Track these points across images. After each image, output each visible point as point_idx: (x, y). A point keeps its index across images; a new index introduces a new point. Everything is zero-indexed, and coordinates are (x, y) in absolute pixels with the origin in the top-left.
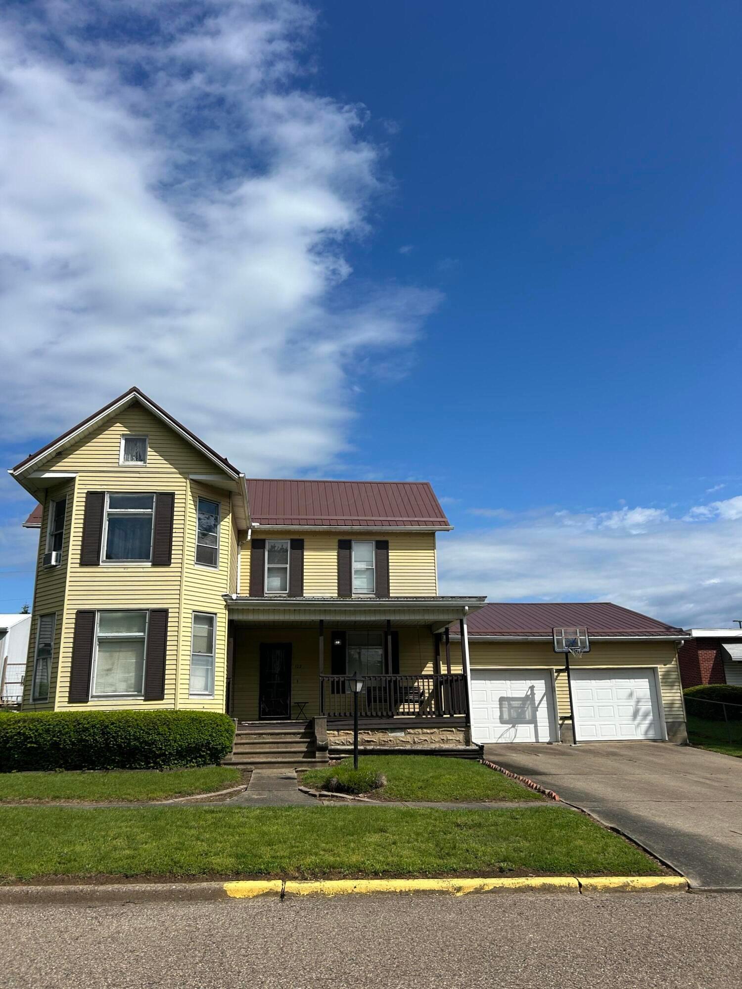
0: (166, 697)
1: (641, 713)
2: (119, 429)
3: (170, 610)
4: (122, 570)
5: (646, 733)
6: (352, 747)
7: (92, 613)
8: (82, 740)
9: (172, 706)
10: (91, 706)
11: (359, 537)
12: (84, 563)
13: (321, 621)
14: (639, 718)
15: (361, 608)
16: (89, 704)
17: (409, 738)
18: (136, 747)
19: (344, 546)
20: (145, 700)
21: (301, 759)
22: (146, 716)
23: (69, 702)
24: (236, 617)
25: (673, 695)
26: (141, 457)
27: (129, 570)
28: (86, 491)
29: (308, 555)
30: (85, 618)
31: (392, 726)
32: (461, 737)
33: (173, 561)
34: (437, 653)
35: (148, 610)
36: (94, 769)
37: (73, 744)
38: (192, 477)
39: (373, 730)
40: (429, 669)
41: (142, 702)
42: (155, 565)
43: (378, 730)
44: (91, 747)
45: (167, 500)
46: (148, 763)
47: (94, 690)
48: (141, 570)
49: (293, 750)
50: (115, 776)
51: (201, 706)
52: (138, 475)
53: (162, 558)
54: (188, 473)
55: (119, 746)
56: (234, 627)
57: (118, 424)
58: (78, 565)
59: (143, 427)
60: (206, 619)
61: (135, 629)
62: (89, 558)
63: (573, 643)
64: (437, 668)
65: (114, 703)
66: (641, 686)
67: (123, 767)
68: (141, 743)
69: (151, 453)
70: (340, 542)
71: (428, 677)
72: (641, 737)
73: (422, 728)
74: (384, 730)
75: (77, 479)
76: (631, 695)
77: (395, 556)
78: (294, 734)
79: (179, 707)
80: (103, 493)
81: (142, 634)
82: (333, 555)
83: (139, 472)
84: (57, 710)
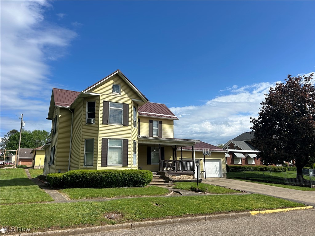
1: (217, 171)
2: (112, 82)
3: (129, 140)
4: (115, 126)
5: (218, 176)
7: (107, 139)
9: (130, 168)
10: (108, 168)
12: (103, 124)
13: (159, 144)
14: (217, 172)
16: (107, 167)
17: (181, 177)
19: (151, 122)
22: (122, 172)
23: (101, 167)
24: (139, 142)
25: (224, 166)
26: (119, 92)
27: (117, 127)
28: (103, 100)
30: (105, 141)
31: (177, 174)
32: (192, 177)
33: (129, 125)
34: (174, 154)
35: (123, 139)
38: (133, 100)
41: (122, 167)
42: (124, 126)
45: (126, 106)
47: (108, 164)
48: (120, 127)
52: (118, 97)
53: (126, 124)
54: (132, 99)
57: (111, 80)
58: (102, 124)
59: (119, 82)
60: (135, 143)
61: (118, 145)
62: (105, 122)
63: (207, 152)
65: (115, 167)
66: (217, 164)
69: (121, 90)
72: (217, 177)
73: (184, 175)
75: (100, 96)
76: (215, 166)
77: (164, 126)
78: (158, 176)
79: (132, 169)
80: (108, 102)
81: (121, 146)
82: (148, 124)
83: (118, 96)
84: (98, 169)
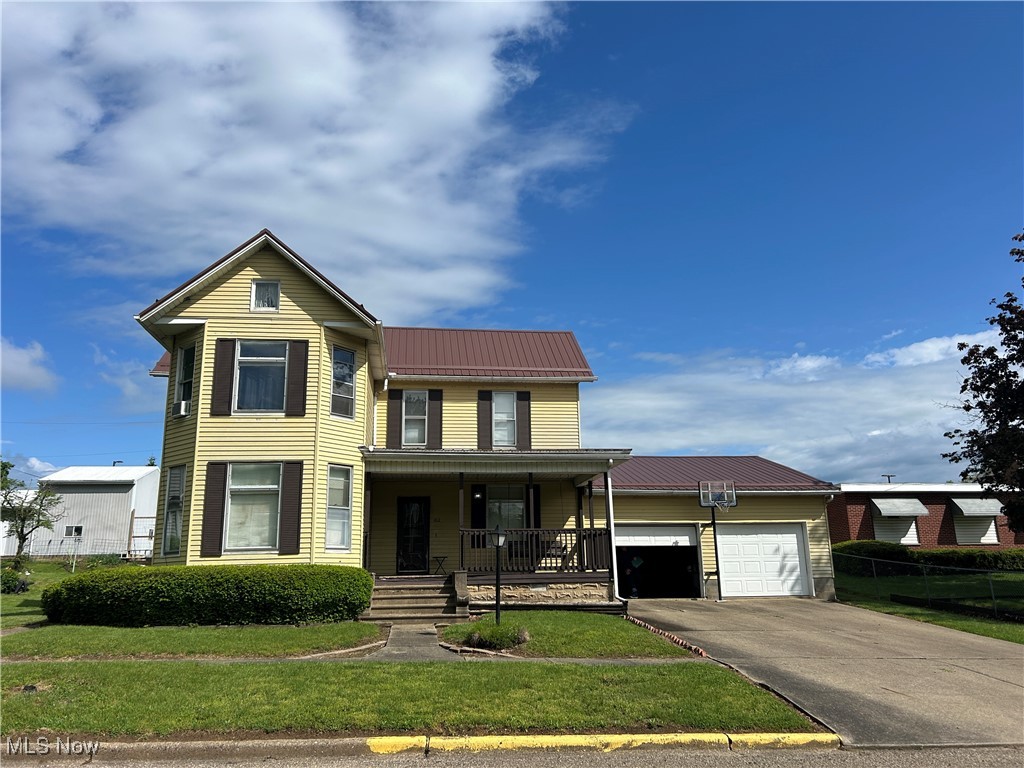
0: (301, 551)
1: (788, 568)
2: (249, 274)
3: (305, 462)
4: (255, 420)
5: (792, 589)
6: (495, 602)
7: (223, 465)
8: (215, 595)
9: (308, 561)
10: (225, 560)
11: (500, 388)
12: (214, 413)
13: (461, 474)
14: (785, 574)
15: (502, 460)
16: (222, 558)
17: (551, 593)
18: (272, 602)
19: (485, 397)
20: (279, 554)
21: (441, 615)
22: (281, 570)
23: (202, 556)
24: (373, 470)
25: (822, 551)
26: (273, 303)
27: (262, 420)
28: (216, 338)
29: (447, 406)
30: (217, 470)
31: (534, 581)
32: (604, 592)
33: (307, 411)
34: (580, 507)
35: (282, 461)
36: (229, 625)
37: (207, 598)
38: (326, 324)
39: (514, 585)
40: (571, 524)
41: (277, 556)
42: (288, 415)
43: (519, 585)
44: (225, 601)
45: (300, 348)
46: (284, 618)
47: (227, 544)
48: (274, 420)
49: (432, 605)
50: (250, 631)
51: (338, 561)
52: (270, 322)
53: (297, 408)
54: (323, 320)
55: (254, 601)
56: (371, 480)
57: (249, 269)
58: (208, 415)
59: (275, 272)
60: (342, 471)
61: (268, 482)
62: (220, 408)
63: (720, 497)
64: (579, 523)
65: (248, 557)
66: (789, 542)
67: (258, 622)
68: (276, 598)
69: (283, 298)
70: (480, 392)
71: (570, 531)
72: (788, 593)
73: (564, 583)
74: (526, 585)
75: (207, 325)
76: (777, 550)
77: (537, 408)
78: (433, 589)
79: (315, 561)
80: (234, 341)
81: (276, 486)
82: (473, 406)
83: (271, 319)
84: (189, 564)
